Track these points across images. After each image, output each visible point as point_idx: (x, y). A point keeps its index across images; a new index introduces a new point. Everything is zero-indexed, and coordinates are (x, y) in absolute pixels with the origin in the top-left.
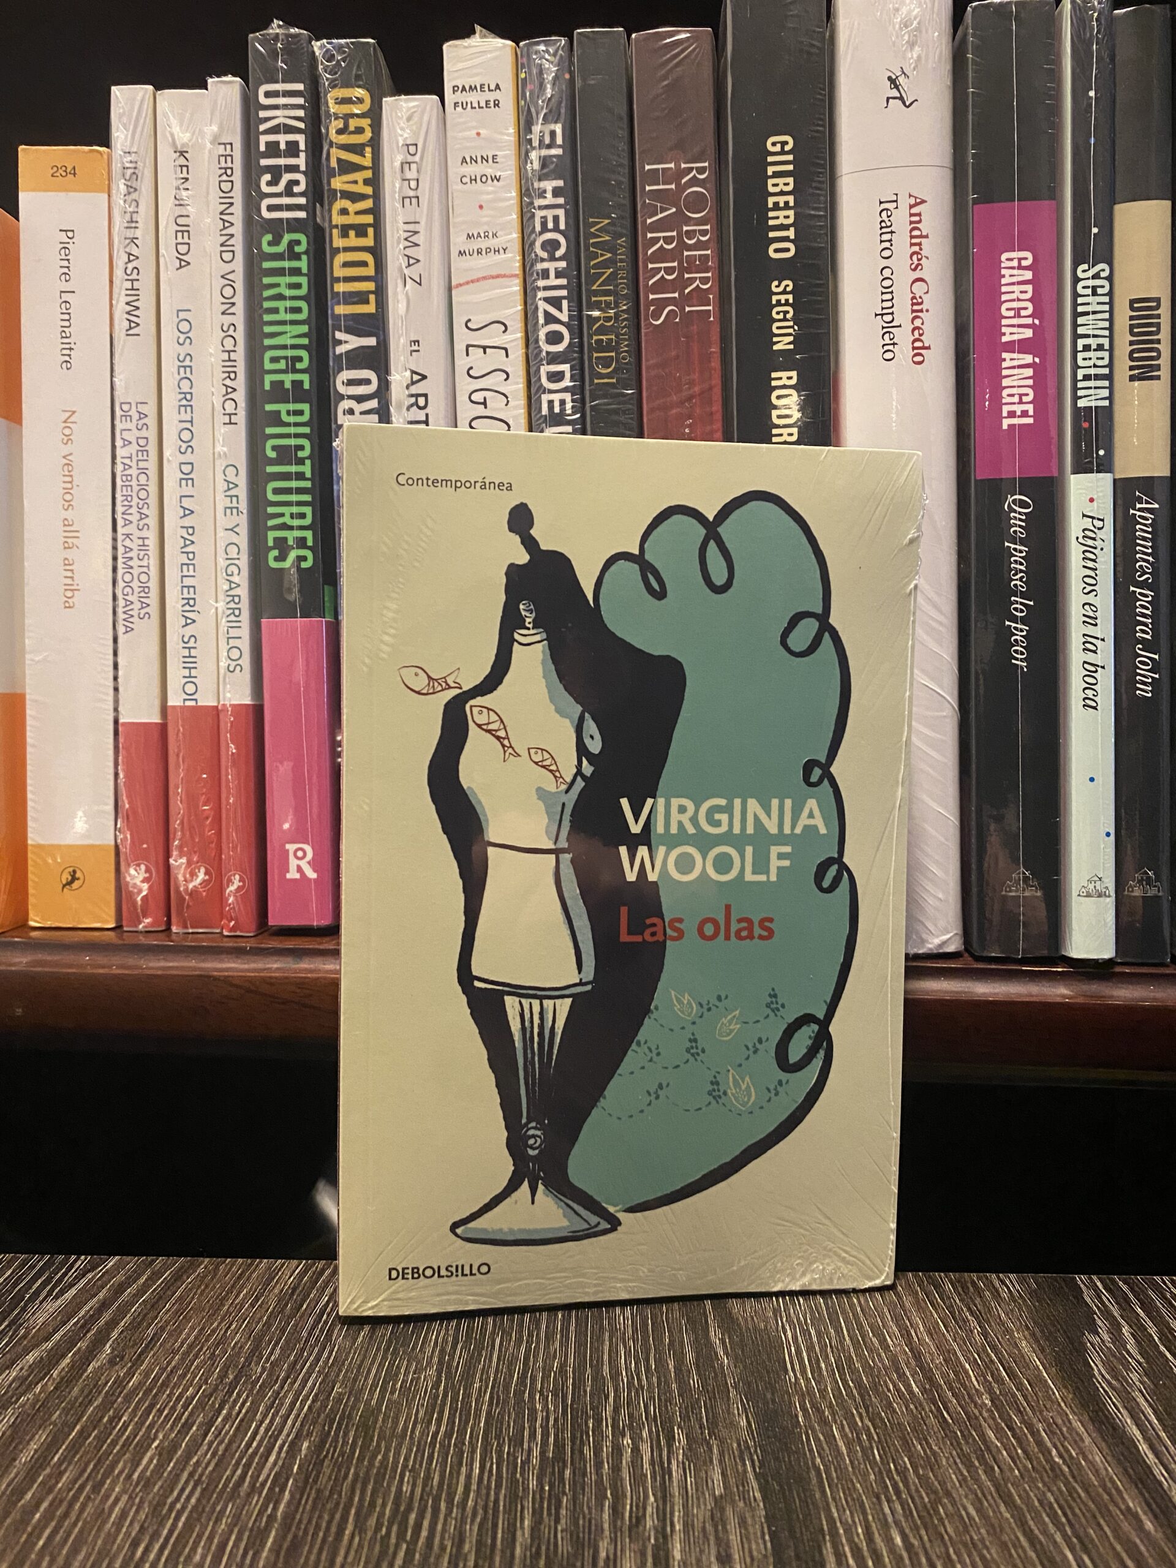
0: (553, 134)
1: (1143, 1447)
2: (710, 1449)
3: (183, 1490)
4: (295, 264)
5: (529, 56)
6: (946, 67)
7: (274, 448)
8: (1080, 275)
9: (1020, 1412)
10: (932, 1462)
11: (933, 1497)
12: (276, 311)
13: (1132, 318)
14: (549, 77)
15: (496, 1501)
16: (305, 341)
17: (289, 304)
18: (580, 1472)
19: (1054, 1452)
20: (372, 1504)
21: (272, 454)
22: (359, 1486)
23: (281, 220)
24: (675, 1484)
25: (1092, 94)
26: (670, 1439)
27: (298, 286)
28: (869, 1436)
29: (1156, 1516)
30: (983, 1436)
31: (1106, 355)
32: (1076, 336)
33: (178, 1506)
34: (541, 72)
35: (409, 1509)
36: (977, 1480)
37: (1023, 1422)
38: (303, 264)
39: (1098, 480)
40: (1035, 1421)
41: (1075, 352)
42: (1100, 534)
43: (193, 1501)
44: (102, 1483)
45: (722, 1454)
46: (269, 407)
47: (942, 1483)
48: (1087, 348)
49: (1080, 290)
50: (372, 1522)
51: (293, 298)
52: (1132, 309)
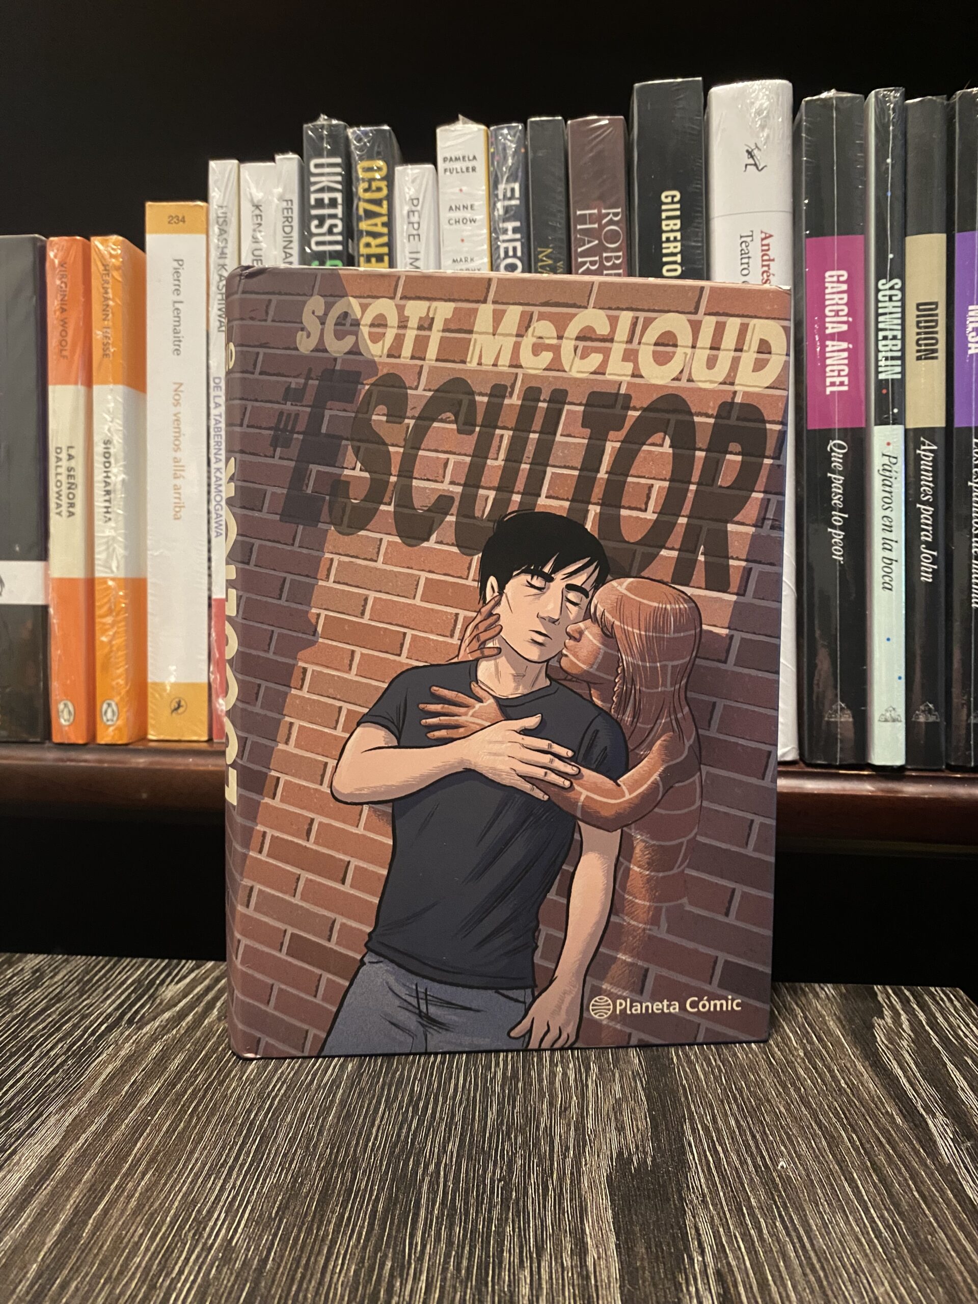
0: (513, 190)
1: (903, 1080)
2: (614, 1075)
3: (275, 1086)
5: (496, 138)
6: (788, 142)
8: (880, 287)
9: (822, 1059)
10: (760, 1084)
11: (758, 1102)
13: (918, 316)
14: (510, 152)
15: (475, 1097)
18: (528, 1084)
19: (842, 1081)
20: (396, 1097)
22: (386, 1087)
23: (325, 252)
24: (590, 1091)
25: (889, 161)
26: (588, 1069)
28: (720, 1071)
29: (904, 1117)
30: (796, 1072)
31: (899, 343)
32: (878, 330)
33: (273, 1094)
34: (504, 149)
35: (419, 1098)
36: (789, 1095)
37: (824, 1065)
39: (894, 430)
40: (832, 1065)
41: (877, 341)
42: (895, 468)
43: (282, 1091)
44: (224, 1081)
45: (621, 1077)
47: (766, 1095)
48: (885, 338)
49: (880, 298)
50: (396, 1105)
52: (918, 310)
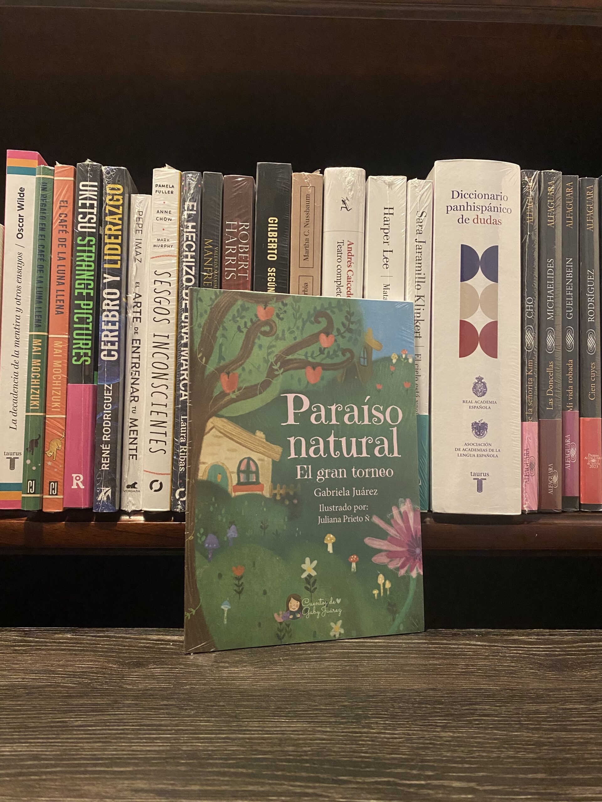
0: (193, 206)
4: (90, 248)
5: (186, 178)
7: (77, 318)
12: (81, 266)
14: (193, 186)
16: (92, 278)
17: (86, 263)
21: (77, 320)
23: (86, 232)
27: (91, 257)
34: (189, 184)
38: (93, 249)
46: (76, 302)
51: (88, 261)
